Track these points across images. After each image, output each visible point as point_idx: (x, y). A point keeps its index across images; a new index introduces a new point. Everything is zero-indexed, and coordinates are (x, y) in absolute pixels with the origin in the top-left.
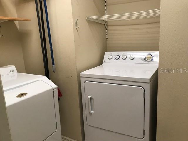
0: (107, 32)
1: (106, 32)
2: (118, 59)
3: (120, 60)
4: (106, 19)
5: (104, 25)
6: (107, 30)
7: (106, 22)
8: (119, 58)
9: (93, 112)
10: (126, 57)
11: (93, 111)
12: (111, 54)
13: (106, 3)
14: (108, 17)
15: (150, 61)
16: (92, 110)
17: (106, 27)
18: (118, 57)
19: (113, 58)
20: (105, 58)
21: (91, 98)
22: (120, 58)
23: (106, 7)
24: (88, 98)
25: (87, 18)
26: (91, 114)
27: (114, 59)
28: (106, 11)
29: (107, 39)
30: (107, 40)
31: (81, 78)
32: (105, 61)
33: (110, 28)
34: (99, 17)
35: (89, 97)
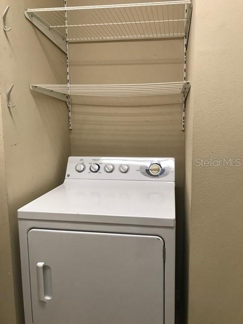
0: (70, 116)
1: (69, 118)
2: (96, 172)
3: (101, 173)
4: (69, 91)
5: (65, 102)
6: (70, 114)
7: (68, 97)
8: (98, 169)
9: (48, 298)
10: (112, 167)
11: (50, 296)
12: (82, 162)
13: (67, 61)
14: (73, 89)
15: (157, 176)
16: (46, 294)
17: (68, 108)
18: (97, 167)
19: (87, 170)
20: (70, 169)
21: (44, 267)
22: (102, 170)
23: (68, 69)
24: (38, 267)
25: (33, 87)
26: (43, 303)
27: (90, 171)
28: (68, 76)
29: (71, 130)
30: (70, 133)
31: (20, 223)
32: (68, 176)
33: (76, 109)
34: (57, 88)
35: (40, 264)
